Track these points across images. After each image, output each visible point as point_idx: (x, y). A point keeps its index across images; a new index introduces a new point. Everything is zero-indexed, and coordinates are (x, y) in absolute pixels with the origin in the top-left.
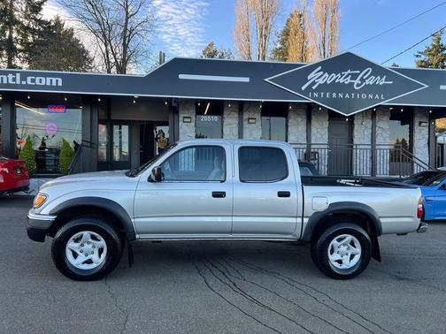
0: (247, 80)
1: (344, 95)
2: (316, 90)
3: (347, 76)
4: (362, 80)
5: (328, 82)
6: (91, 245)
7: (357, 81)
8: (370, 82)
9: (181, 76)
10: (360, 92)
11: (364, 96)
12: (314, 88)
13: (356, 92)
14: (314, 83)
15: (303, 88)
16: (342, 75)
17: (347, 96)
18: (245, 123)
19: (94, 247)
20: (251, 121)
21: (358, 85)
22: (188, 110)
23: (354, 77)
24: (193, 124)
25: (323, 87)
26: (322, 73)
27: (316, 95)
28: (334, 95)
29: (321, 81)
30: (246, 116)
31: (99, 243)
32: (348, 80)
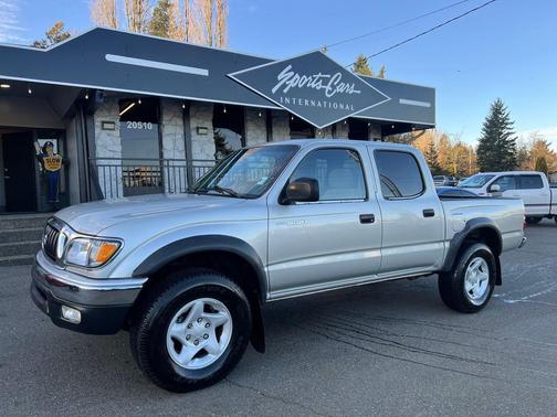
0: (205, 72)
1: (316, 103)
2: (287, 95)
3: (318, 81)
4: (333, 87)
5: (300, 86)
6: (203, 323)
7: (328, 88)
8: (340, 89)
9: (110, 57)
10: (332, 100)
11: (335, 106)
12: (285, 91)
13: (328, 100)
14: (285, 86)
15: (274, 91)
16: (314, 79)
17: (319, 104)
18: (194, 133)
19: (208, 325)
20: (201, 131)
21: (330, 92)
22: (109, 111)
23: (325, 82)
24: (117, 133)
25: (295, 91)
26: (292, 73)
27: (287, 100)
28: (306, 102)
29: (292, 84)
30: (193, 124)
31: (215, 316)
32: (319, 86)
